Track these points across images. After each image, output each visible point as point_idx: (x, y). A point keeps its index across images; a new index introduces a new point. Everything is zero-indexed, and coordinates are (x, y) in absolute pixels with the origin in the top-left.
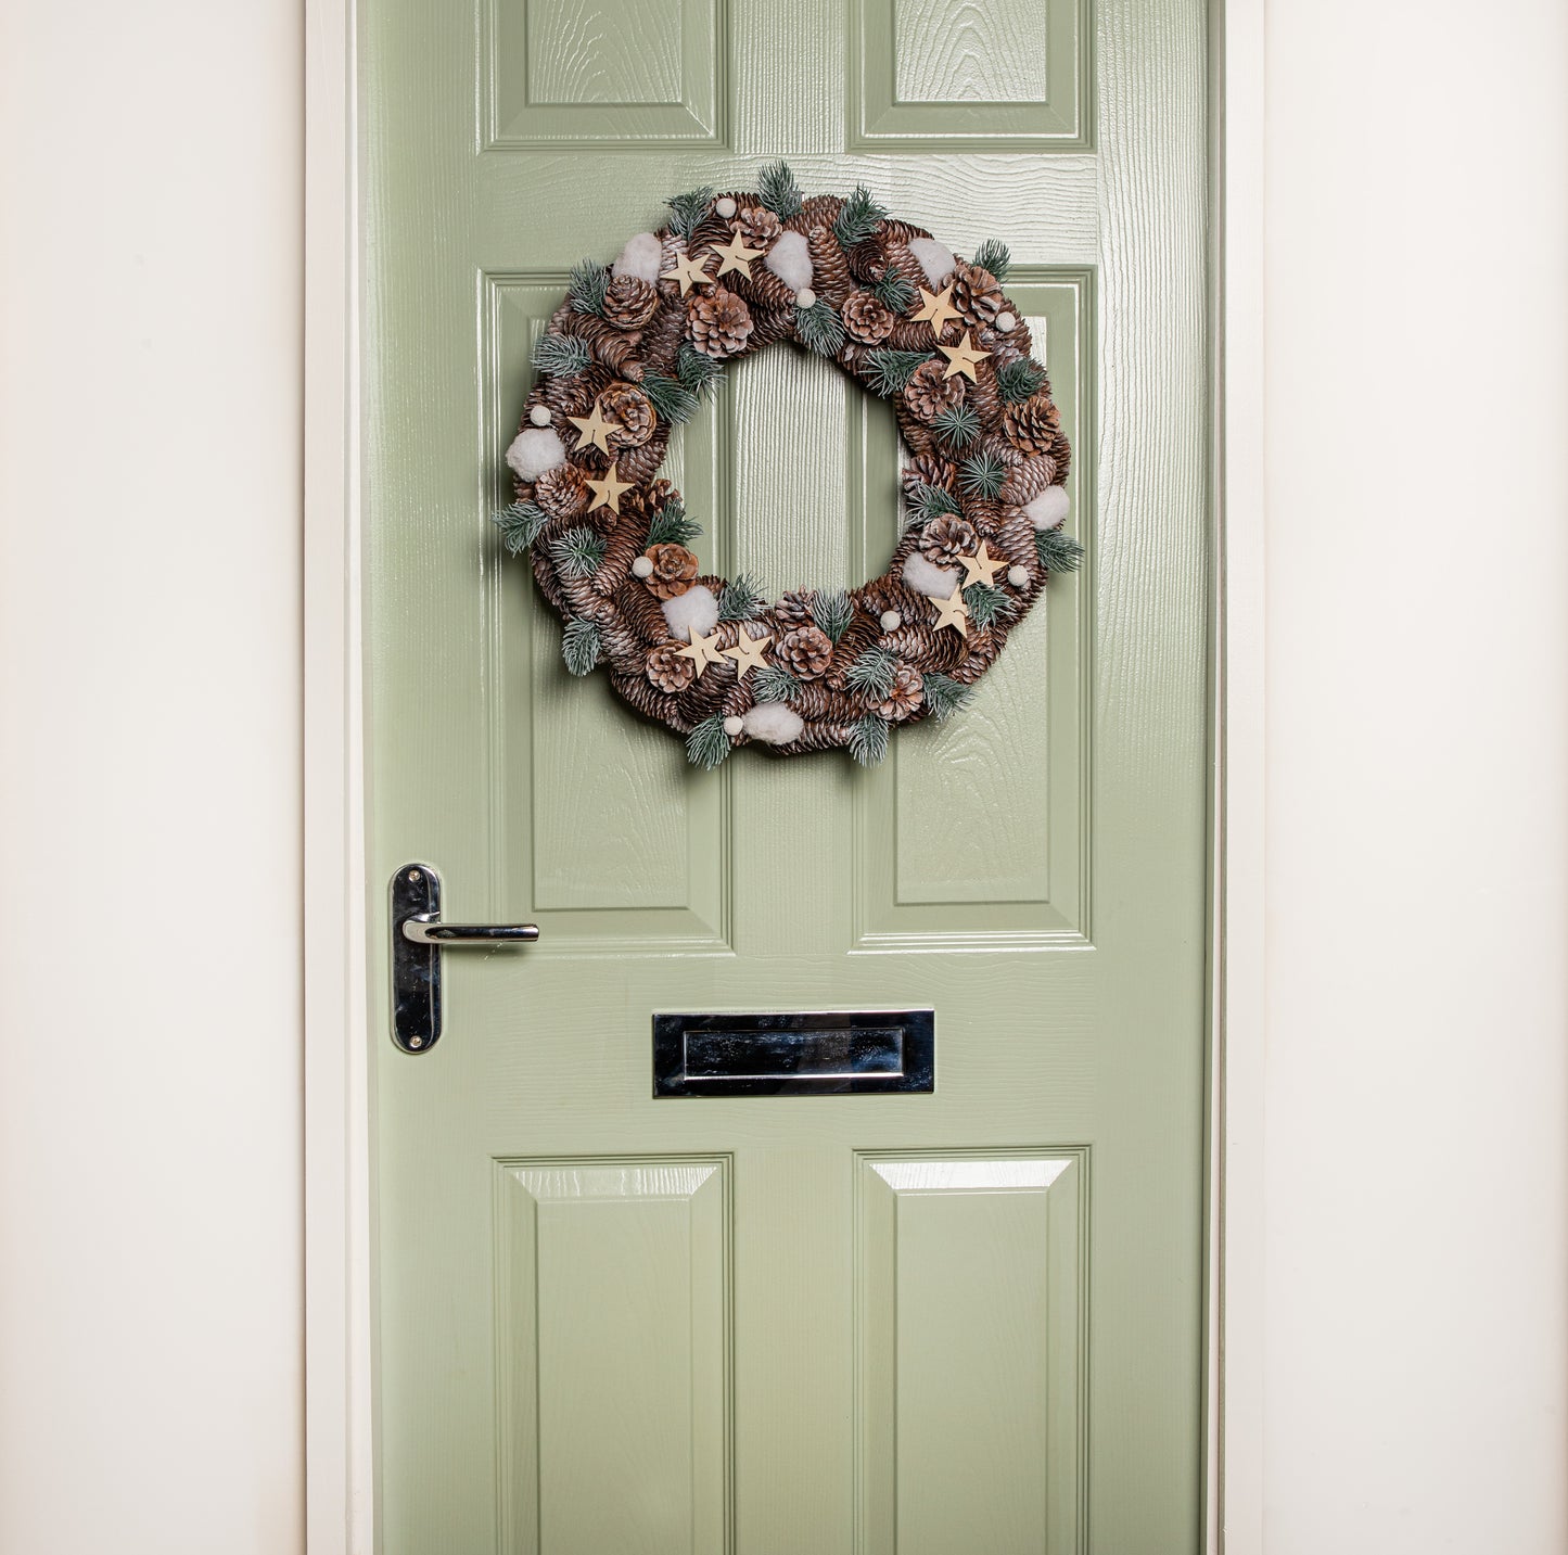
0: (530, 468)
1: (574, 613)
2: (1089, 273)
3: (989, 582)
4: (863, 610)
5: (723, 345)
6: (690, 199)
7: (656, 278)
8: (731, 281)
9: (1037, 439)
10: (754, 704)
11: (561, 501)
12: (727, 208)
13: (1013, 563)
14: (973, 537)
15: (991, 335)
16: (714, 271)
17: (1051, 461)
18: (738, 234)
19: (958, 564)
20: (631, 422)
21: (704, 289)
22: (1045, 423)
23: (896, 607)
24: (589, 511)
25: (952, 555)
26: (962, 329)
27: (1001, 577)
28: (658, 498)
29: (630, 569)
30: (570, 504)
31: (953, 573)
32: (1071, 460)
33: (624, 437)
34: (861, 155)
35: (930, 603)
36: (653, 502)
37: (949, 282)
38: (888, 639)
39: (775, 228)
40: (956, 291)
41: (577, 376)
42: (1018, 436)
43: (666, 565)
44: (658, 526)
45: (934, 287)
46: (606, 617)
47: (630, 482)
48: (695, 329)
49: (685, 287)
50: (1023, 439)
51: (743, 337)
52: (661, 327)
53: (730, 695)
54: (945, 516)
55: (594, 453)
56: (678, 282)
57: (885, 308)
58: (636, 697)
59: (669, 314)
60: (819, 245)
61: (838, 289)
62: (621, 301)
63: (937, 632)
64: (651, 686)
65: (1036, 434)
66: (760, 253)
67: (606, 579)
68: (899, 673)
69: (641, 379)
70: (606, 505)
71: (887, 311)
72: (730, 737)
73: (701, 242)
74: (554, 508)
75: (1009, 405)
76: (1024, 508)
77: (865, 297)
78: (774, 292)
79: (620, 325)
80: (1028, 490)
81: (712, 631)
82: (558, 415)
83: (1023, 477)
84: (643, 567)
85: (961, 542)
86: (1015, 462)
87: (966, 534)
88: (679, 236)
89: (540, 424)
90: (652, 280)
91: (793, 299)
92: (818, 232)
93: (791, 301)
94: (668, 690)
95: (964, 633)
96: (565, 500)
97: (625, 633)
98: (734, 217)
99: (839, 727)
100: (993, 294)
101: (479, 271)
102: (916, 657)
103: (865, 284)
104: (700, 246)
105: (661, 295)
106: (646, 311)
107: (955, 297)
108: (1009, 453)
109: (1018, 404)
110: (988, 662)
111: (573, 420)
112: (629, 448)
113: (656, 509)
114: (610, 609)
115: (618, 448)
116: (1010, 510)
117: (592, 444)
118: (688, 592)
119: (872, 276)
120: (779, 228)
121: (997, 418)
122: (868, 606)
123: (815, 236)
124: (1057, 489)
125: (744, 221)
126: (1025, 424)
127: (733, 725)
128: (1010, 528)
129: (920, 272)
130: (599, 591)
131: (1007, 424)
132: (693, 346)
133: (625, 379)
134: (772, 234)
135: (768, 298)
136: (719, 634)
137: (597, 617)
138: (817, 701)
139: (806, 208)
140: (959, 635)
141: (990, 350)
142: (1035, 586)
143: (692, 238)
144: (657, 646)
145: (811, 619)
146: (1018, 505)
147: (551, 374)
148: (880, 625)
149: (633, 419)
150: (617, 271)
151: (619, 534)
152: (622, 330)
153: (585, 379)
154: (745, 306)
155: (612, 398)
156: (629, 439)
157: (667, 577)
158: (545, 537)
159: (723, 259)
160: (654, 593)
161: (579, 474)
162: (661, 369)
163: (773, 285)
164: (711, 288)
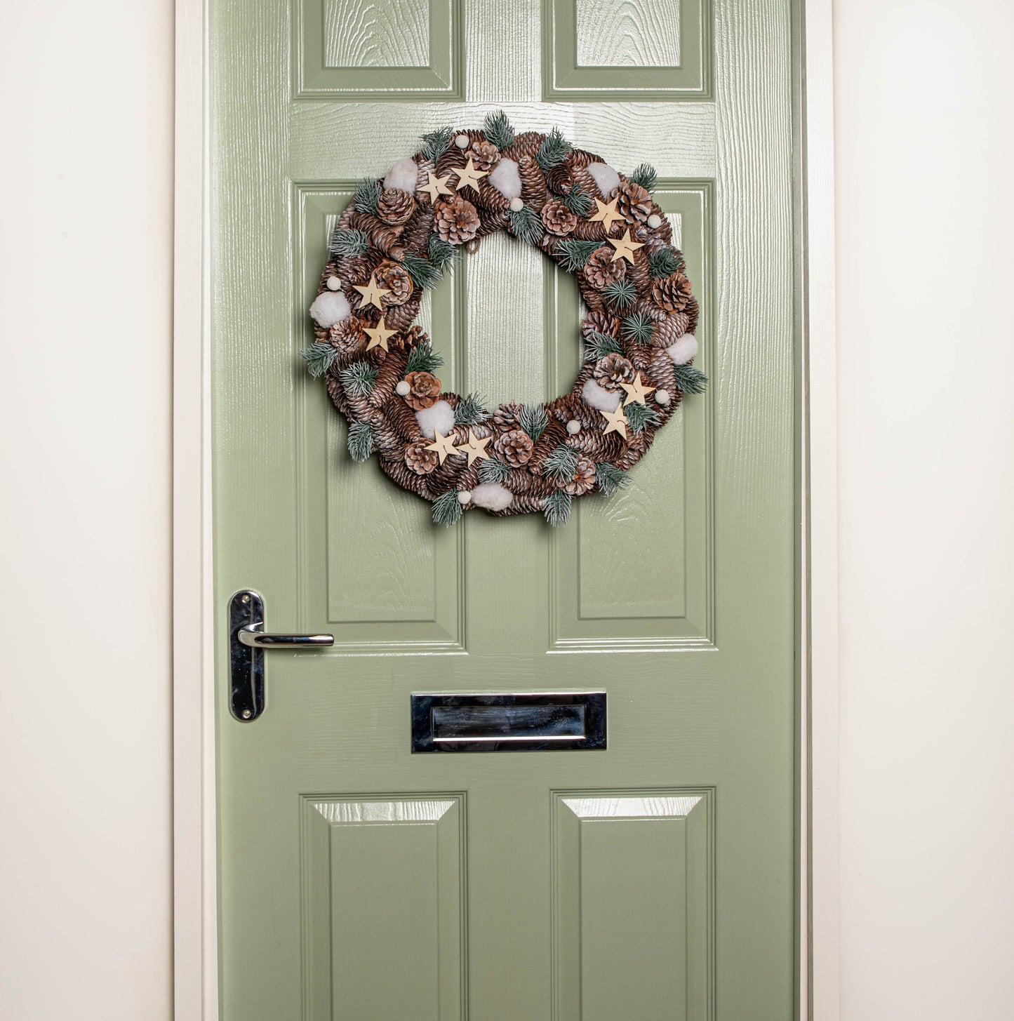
0: (326, 320)
1: (355, 418)
2: (710, 184)
3: (642, 402)
4: (554, 418)
5: (459, 236)
6: (438, 135)
7: (414, 190)
8: (466, 193)
9: (676, 302)
10: (479, 483)
11: (348, 343)
12: (462, 142)
13: (659, 388)
14: (631, 370)
15: (644, 231)
16: (454, 186)
17: (685, 318)
18: (471, 160)
19: (621, 388)
20: (396, 289)
21: (447, 199)
22: (681, 292)
23: (578, 418)
24: (367, 350)
25: (616, 383)
26: (625, 226)
27: (650, 398)
28: (414, 340)
29: (394, 389)
30: (354, 344)
31: (617, 394)
32: (699, 315)
33: (391, 299)
34: (552, 102)
35: (601, 415)
36: (410, 342)
37: (616, 194)
38: (572, 440)
39: (495, 156)
40: (621, 201)
41: (359, 257)
42: (663, 300)
43: (419, 387)
44: (414, 359)
45: (605, 197)
46: (378, 422)
47: (394, 330)
48: (441, 225)
49: (434, 198)
50: (666, 302)
51: (474, 231)
52: (417, 224)
53: (462, 477)
54: (612, 355)
55: (370, 310)
56: (429, 193)
57: (570, 212)
58: (397, 477)
59: (421, 215)
60: (526, 169)
61: (539, 199)
62: (390, 206)
63: (606, 435)
64: (408, 469)
65: (675, 299)
66: (487, 173)
67: (378, 396)
68: (580, 463)
69: (403, 260)
70: (378, 346)
71: (572, 214)
72: (462, 505)
73: (445, 165)
74: (343, 347)
75: (656, 279)
76: (666, 350)
77: (557, 204)
78: (495, 201)
79: (389, 222)
80: (670, 338)
81: (450, 433)
82: (347, 283)
83: (666, 329)
84: (404, 388)
85: (623, 374)
86: (661, 319)
87: (626, 368)
88: (430, 161)
89: (333, 289)
90: (411, 191)
91: (508, 205)
92: (525, 160)
93: (506, 206)
94: (420, 472)
95: (624, 435)
96: (350, 342)
97: (391, 433)
98: (467, 147)
99: (537, 499)
100: (645, 203)
102: (591, 453)
103: (558, 195)
104: (444, 168)
105: (417, 201)
106: (407, 213)
107: (620, 205)
108: (656, 313)
109: (663, 279)
110: (641, 454)
111: (355, 287)
112: (394, 306)
113: (413, 347)
114: (380, 417)
115: (388, 306)
116: (657, 351)
117: (371, 303)
118: (433, 406)
119: (563, 190)
120: (498, 156)
121: (648, 288)
122: (558, 416)
123: (523, 163)
124: (689, 335)
125: (475, 151)
126: (668, 293)
127: (464, 497)
128: (657, 364)
129: (596, 187)
130: (373, 405)
131: (655, 292)
132: (439, 237)
133: (392, 259)
134: (493, 160)
135: (491, 205)
136: (454, 436)
137: (371, 422)
138: (523, 482)
139: (517, 142)
140: (621, 437)
141: (644, 242)
142: (674, 403)
143: (439, 162)
144: (412, 442)
145: (519, 424)
146: (663, 348)
147: (342, 256)
148: (566, 430)
149: (397, 287)
150: (387, 184)
151: (387, 366)
152: (390, 225)
153: (365, 259)
154: (475, 210)
155: (383, 272)
156: (394, 300)
157: (420, 395)
158: (336, 367)
159: (460, 178)
160: (411, 406)
161: (360, 324)
162: (417, 252)
163: (495, 196)
164: (452, 198)
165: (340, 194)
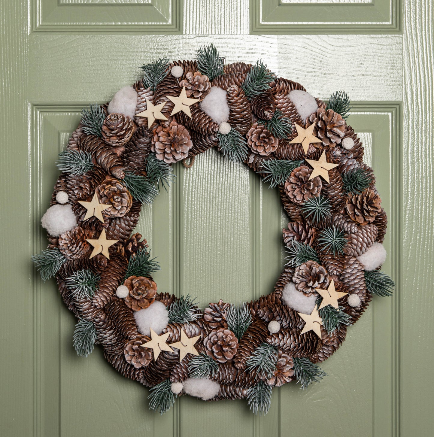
0: (55, 230)
1: (81, 316)
2: (398, 107)
3: (336, 305)
4: (257, 317)
5: (173, 156)
6: (156, 66)
7: (133, 114)
8: (180, 117)
9: (366, 216)
10: (189, 377)
11: (74, 251)
12: (177, 72)
13: (352, 292)
14: (326, 277)
15: (339, 153)
16: (169, 112)
17: (375, 229)
18: (184, 89)
19: (317, 293)
20: (117, 204)
21: (163, 123)
22: (371, 207)
23: (278, 318)
24: (91, 258)
25: (313, 288)
26: (321, 148)
27: (343, 302)
28: (133, 247)
29: (115, 291)
30: (78, 253)
31: (313, 298)
32: (387, 225)
33: (112, 213)
34: (259, 35)
35: (299, 316)
36: (130, 249)
37: (313, 119)
38: (273, 339)
39: (206, 85)
40: (318, 126)
42: (355, 213)
43: (137, 290)
44: (133, 264)
45: (304, 121)
46: (100, 321)
47: (115, 239)
48: (157, 147)
49: (150, 123)
50: (358, 215)
51: (186, 151)
52: (136, 145)
53: (175, 371)
54: (309, 262)
55: (94, 222)
56: (147, 118)
57: (273, 135)
58: (118, 367)
59: (139, 138)
60: (233, 97)
61: (244, 123)
62: (112, 130)
63: (303, 335)
64: (126, 362)
65: (366, 213)
66: (197, 101)
67: (100, 299)
68: (279, 360)
69: (123, 178)
70: (101, 254)
71: (274, 137)
72: (174, 394)
73: (161, 93)
74: (69, 255)
75: (349, 195)
76: (358, 258)
77: (261, 128)
78: (205, 125)
79: (111, 144)
80: (361, 249)
81: (165, 331)
82: (73, 197)
83: (358, 240)
84: (123, 292)
85: (318, 281)
86: (353, 231)
87: (322, 275)
88: (148, 89)
89: (61, 203)
90: (131, 115)
91: (217, 129)
92: (232, 89)
93: (216, 130)
94: (137, 366)
95: (320, 335)
96: (76, 251)
97: (111, 331)
98: (182, 76)
99: (242, 389)
100: (340, 127)
101: (30, 104)
102: (289, 350)
103: (261, 120)
104: (161, 96)
105: (136, 124)
106: (127, 136)
107: (317, 129)
108: (349, 226)
109: (355, 194)
110: (334, 349)
111: (81, 202)
112: (116, 218)
113: (133, 253)
114: (102, 317)
115: (109, 218)
116: (349, 260)
118: (150, 306)
119: (266, 116)
120: (209, 85)
121: (342, 204)
122: (260, 315)
123: (231, 92)
124: (377, 244)
125: (188, 80)
126: (359, 208)
127: (177, 388)
128: (349, 271)
129: (296, 113)
130: (96, 306)
131: (348, 206)
132: (156, 156)
133: (113, 176)
134: (204, 89)
135: (202, 129)
136: (168, 333)
137: (94, 321)
138: (228, 375)
139: (226, 71)
140: (317, 336)
141: (338, 162)
142: (364, 305)
143: (157, 90)
144: (130, 340)
145: (226, 322)
146: (354, 256)
147: (70, 173)
148: (268, 329)
149: (118, 202)
150: (111, 109)
151: (108, 271)
152: (112, 146)
153: (89, 177)
154: (187, 132)
155: (105, 189)
156: (115, 214)
157: (137, 298)
158: (64, 272)
159: (174, 105)
160: (130, 307)
161: (84, 235)
162: (136, 171)
163: (205, 121)
164: (167, 123)
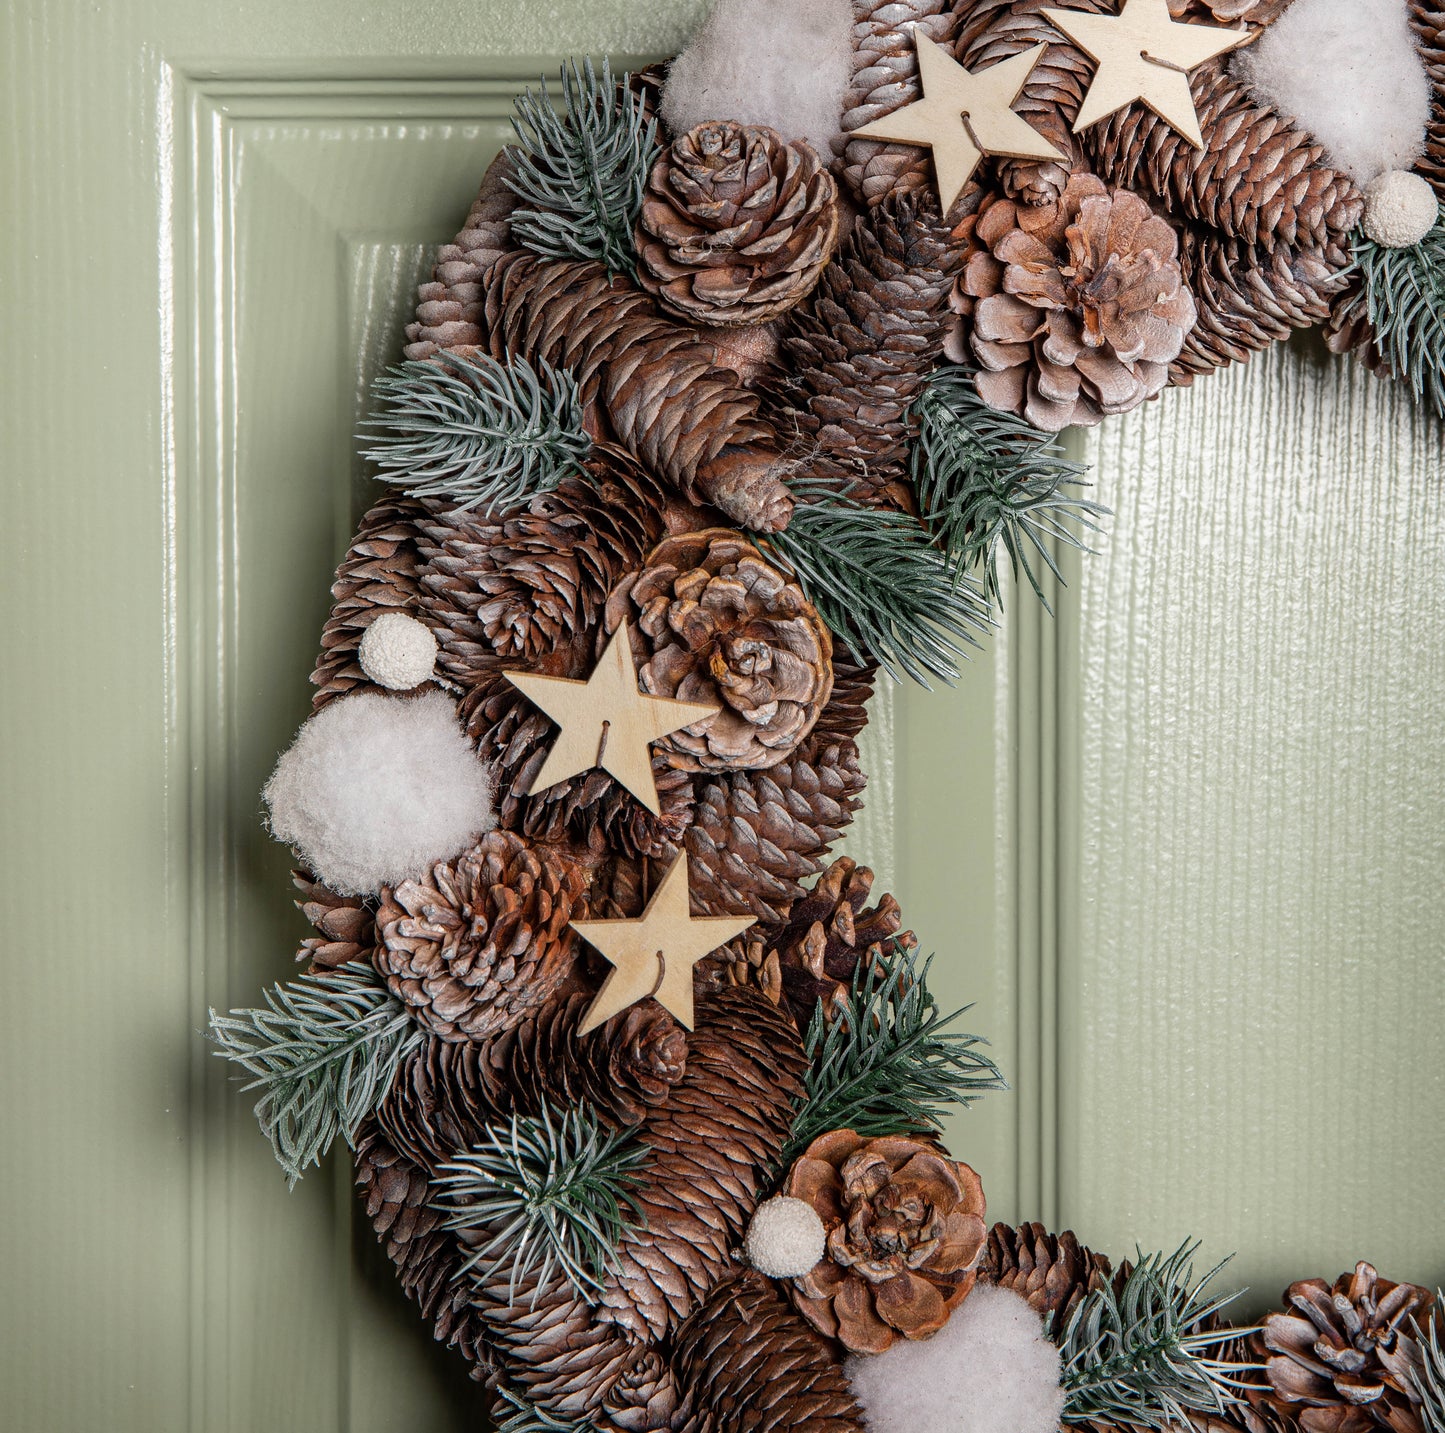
0: (357, 859)
1: (518, 1387)
5: (1087, 386)
7: (831, 130)
8: (1126, 145)
11: (480, 989)
16: (1064, 109)
21: (1023, 180)
24: (587, 1027)
28: (835, 945)
29: (736, 1238)
30: (504, 998)
33: (717, 745)
36: (817, 966)
41: (537, 508)
43: (872, 1223)
44: (835, 1056)
47: (736, 911)
48: (986, 330)
49: (954, 177)
51: (1168, 355)
52: (857, 321)
55: (604, 805)
56: (927, 150)
59: (883, 277)
62: (709, 226)
69: (785, 524)
70: (648, 1002)
74: (451, 1012)
78: (1287, 188)
79: (703, 312)
82: (466, 646)
84: (788, 1236)
89: (394, 684)
91: (1355, 211)
93: (1348, 218)
96: (493, 986)
101: (166, 71)
104: (1006, 11)
105: (852, 197)
106: (802, 261)
112: (733, 777)
113: (830, 990)
114: (658, 1395)
115: (693, 777)
117: (598, 771)
130: (615, 1330)
132: (973, 389)
133: (718, 517)
137: (607, 1420)
147: (448, 501)
149: (753, 677)
150: (683, 96)
151: (695, 1111)
152: (706, 328)
153: (568, 521)
155: (671, 595)
156: (739, 751)
157: (877, 1272)
158: (412, 1114)
159: (1092, 67)
160: (826, 1328)
161: (542, 881)
162: (856, 480)
163: (1286, 161)
164: (1051, 177)
165: (424, 132)
